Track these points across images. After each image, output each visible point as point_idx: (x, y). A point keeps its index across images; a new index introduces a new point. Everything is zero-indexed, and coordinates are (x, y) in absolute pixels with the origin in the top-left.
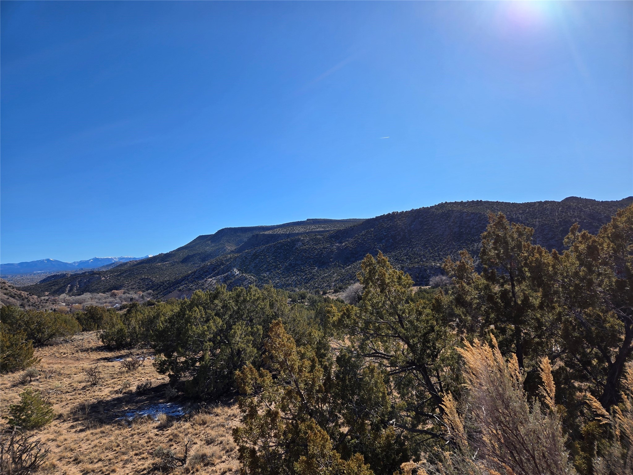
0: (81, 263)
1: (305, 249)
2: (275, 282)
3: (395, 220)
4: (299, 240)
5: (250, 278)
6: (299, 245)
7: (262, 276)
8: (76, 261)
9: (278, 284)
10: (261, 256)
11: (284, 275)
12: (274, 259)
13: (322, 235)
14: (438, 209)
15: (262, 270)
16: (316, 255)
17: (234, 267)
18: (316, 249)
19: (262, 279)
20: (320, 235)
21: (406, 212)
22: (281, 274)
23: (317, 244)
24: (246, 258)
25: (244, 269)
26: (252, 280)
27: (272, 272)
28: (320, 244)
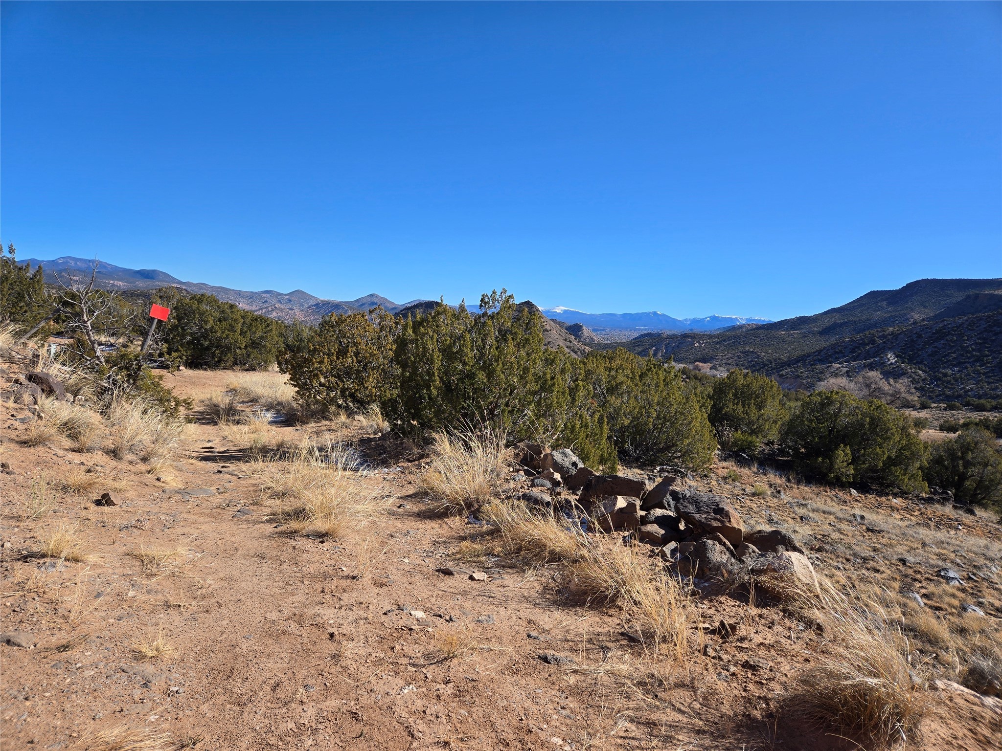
2: (964, 388)
5: (915, 373)
7: (941, 373)
9: (970, 393)
10: (953, 335)
11: (989, 377)
12: (980, 344)
15: (945, 363)
17: (890, 349)
19: (939, 379)
22: (984, 374)
24: (919, 336)
25: (909, 356)
26: (916, 377)
27: (966, 368)
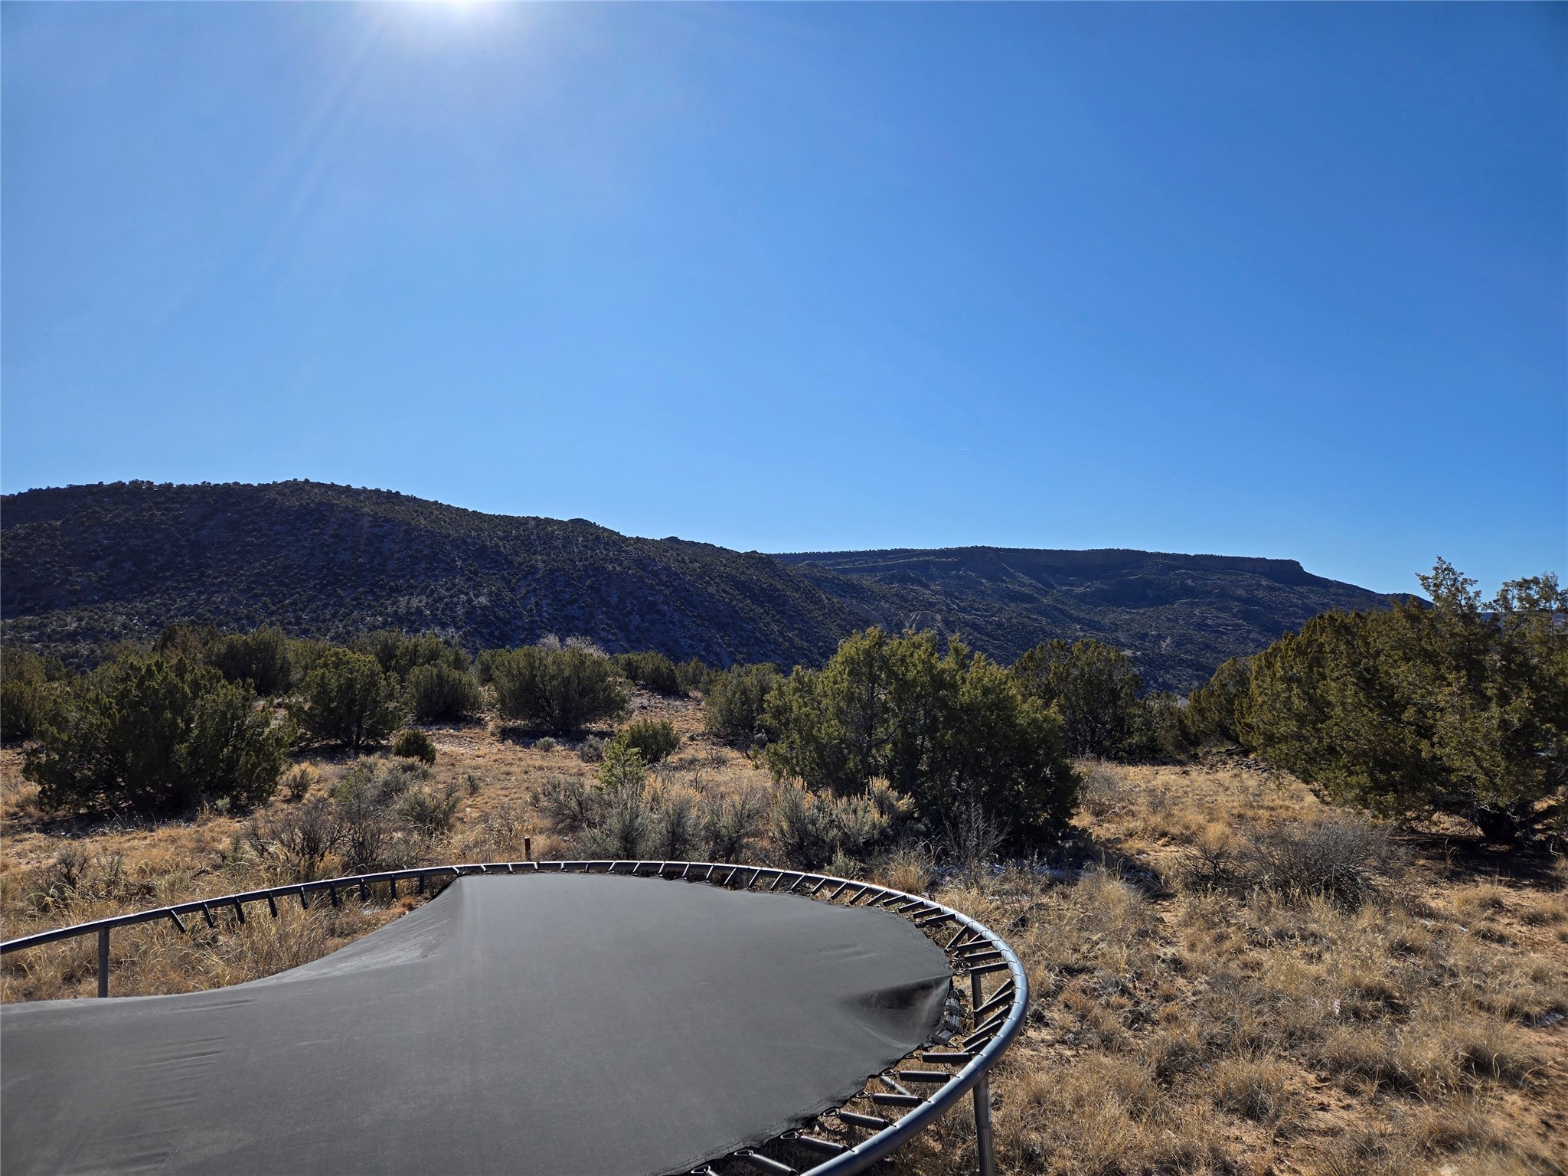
3: (145, 505)
14: (284, 495)
21: (182, 487)
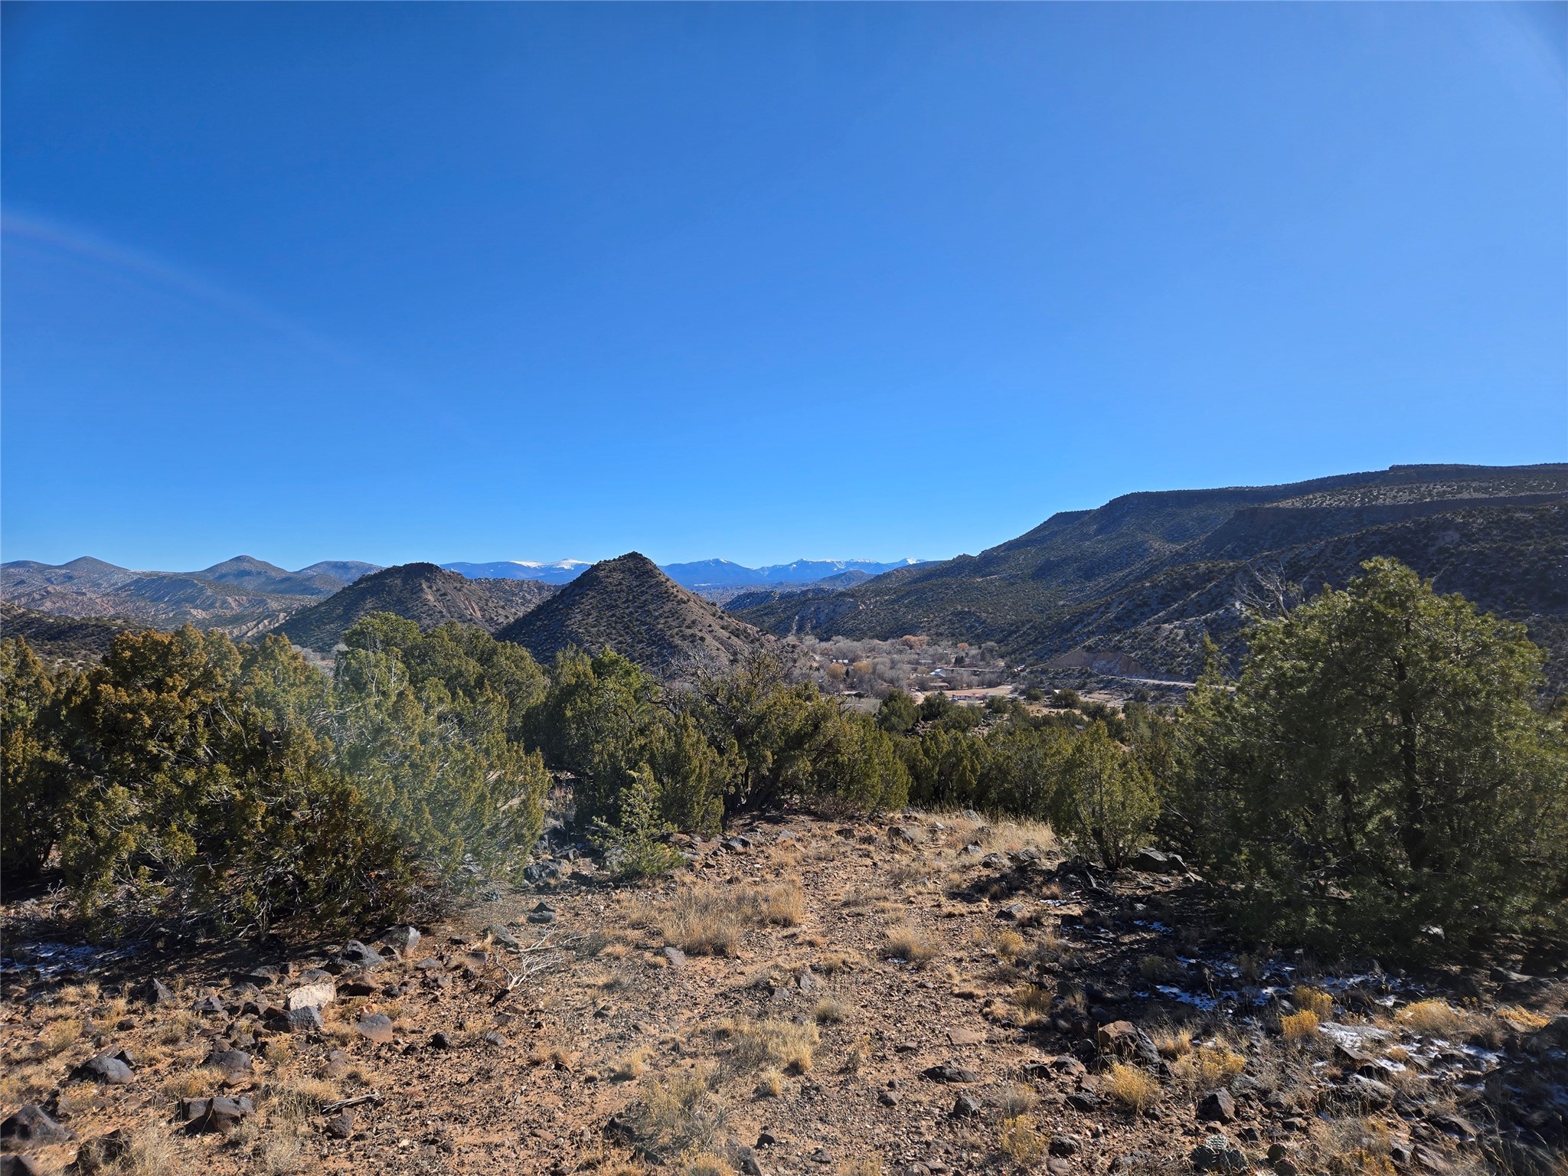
0: (775, 570)
1: (1481, 553)
4: (1447, 525)
6: (1448, 539)
8: (766, 565)
13: (1531, 511)
16: (1527, 572)
18: (1521, 553)
20: (1523, 510)
23: (1518, 539)
28: (1531, 538)
